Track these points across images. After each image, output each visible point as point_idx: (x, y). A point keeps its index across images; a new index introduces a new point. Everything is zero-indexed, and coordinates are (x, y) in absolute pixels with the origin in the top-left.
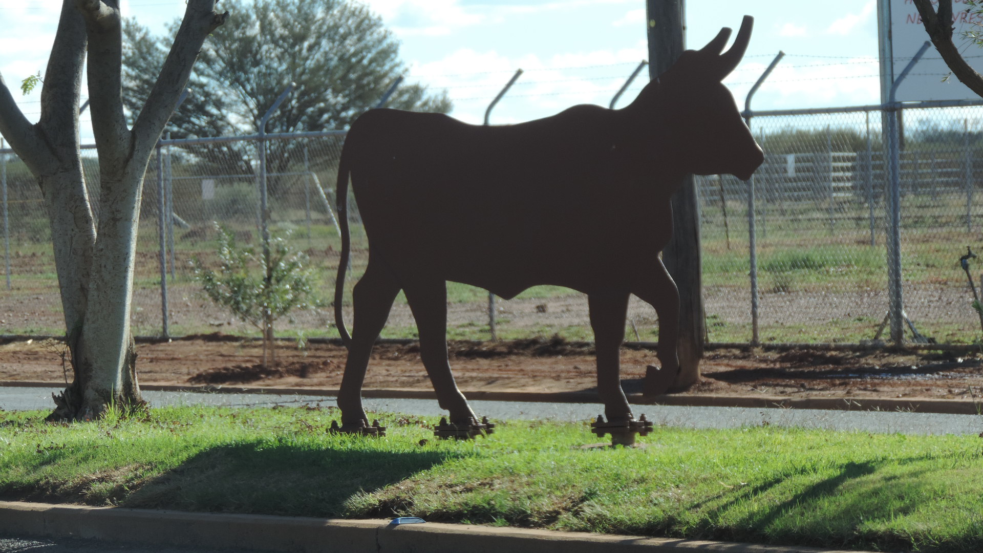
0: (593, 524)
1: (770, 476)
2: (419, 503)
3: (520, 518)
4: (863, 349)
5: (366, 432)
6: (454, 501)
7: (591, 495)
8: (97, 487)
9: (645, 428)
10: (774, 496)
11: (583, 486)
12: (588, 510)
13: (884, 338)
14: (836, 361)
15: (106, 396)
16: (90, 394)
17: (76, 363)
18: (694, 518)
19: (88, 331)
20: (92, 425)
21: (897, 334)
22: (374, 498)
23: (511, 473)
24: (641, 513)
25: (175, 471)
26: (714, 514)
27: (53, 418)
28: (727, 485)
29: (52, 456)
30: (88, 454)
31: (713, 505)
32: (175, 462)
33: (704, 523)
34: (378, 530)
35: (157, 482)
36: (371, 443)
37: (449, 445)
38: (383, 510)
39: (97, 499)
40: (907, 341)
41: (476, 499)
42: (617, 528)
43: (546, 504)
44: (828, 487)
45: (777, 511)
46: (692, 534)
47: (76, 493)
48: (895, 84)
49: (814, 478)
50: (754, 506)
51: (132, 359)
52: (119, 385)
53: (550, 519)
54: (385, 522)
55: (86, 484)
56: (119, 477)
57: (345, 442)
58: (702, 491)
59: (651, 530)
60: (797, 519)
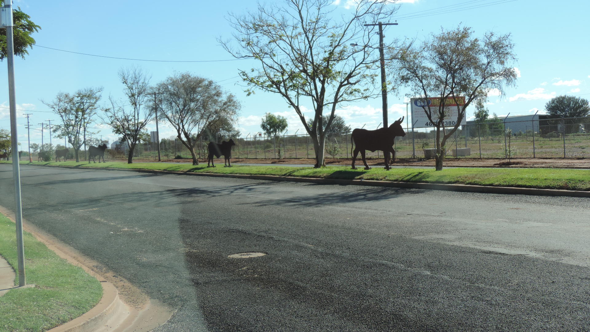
0: (387, 180)
1: (410, 174)
2: (364, 178)
3: (377, 180)
4: (410, 159)
5: (355, 169)
6: (369, 177)
7: (386, 176)
8: (322, 176)
9: (391, 168)
10: (410, 176)
11: (385, 175)
12: (386, 178)
13: (412, 157)
14: (406, 160)
15: (321, 165)
16: (319, 165)
17: (317, 161)
18: (400, 179)
19: (319, 157)
20: (320, 169)
21: (414, 157)
22: (358, 177)
23: (375, 174)
24: (393, 179)
25: (332, 174)
26: (403, 179)
27: (314, 168)
28: (404, 175)
29: (316, 172)
30: (320, 172)
31: (403, 178)
32: (332, 173)
33: (402, 180)
34: (359, 181)
35: (330, 175)
36: (356, 170)
37: (366, 171)
38: (360, 179)
39: (322, 178)
40: (415, 158)
41: (372, 177)
42: (390, 181)
43: (381, 178)
44: (417, 175)
45: (411, 178)
46: (400, 181)
47: (319, 177)
48: (413, 125)
49: (416, 174)
50: (408, 178)
51: (324, 160)
52: (322, 164)
53: (381, 180)
54: (360, 180)
55: (321, 176)
56: (325, 175)
57: (353, 170)
58: (401, 176)
59: (395, 181)
60: (414, 179)
